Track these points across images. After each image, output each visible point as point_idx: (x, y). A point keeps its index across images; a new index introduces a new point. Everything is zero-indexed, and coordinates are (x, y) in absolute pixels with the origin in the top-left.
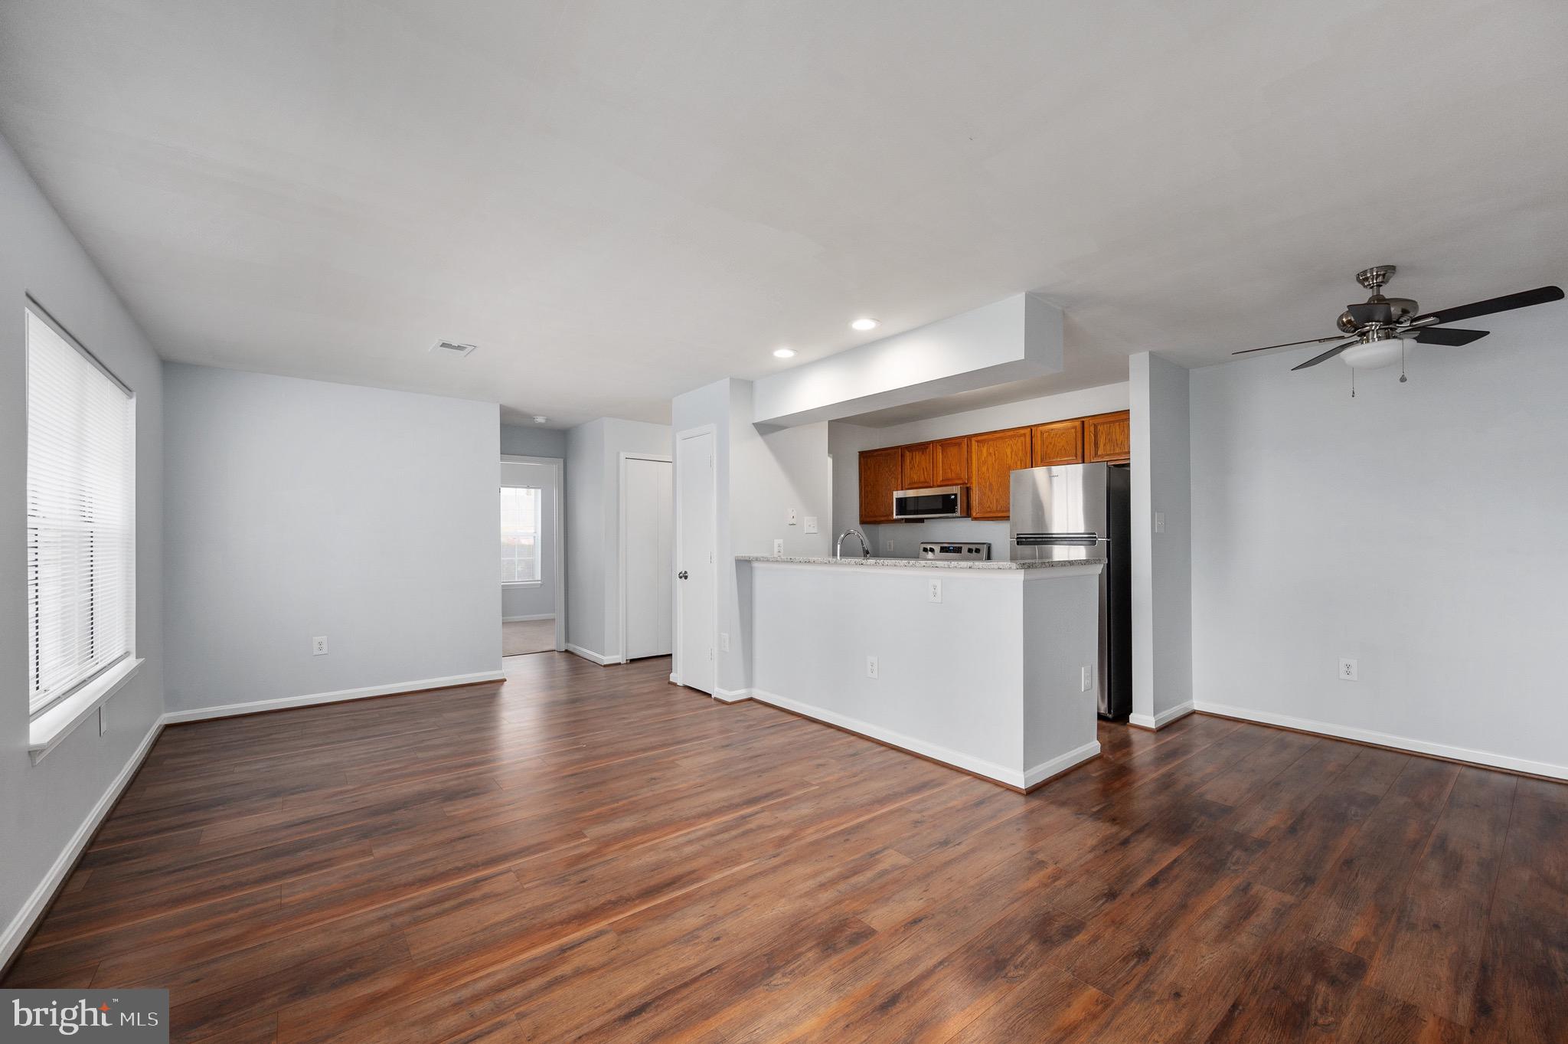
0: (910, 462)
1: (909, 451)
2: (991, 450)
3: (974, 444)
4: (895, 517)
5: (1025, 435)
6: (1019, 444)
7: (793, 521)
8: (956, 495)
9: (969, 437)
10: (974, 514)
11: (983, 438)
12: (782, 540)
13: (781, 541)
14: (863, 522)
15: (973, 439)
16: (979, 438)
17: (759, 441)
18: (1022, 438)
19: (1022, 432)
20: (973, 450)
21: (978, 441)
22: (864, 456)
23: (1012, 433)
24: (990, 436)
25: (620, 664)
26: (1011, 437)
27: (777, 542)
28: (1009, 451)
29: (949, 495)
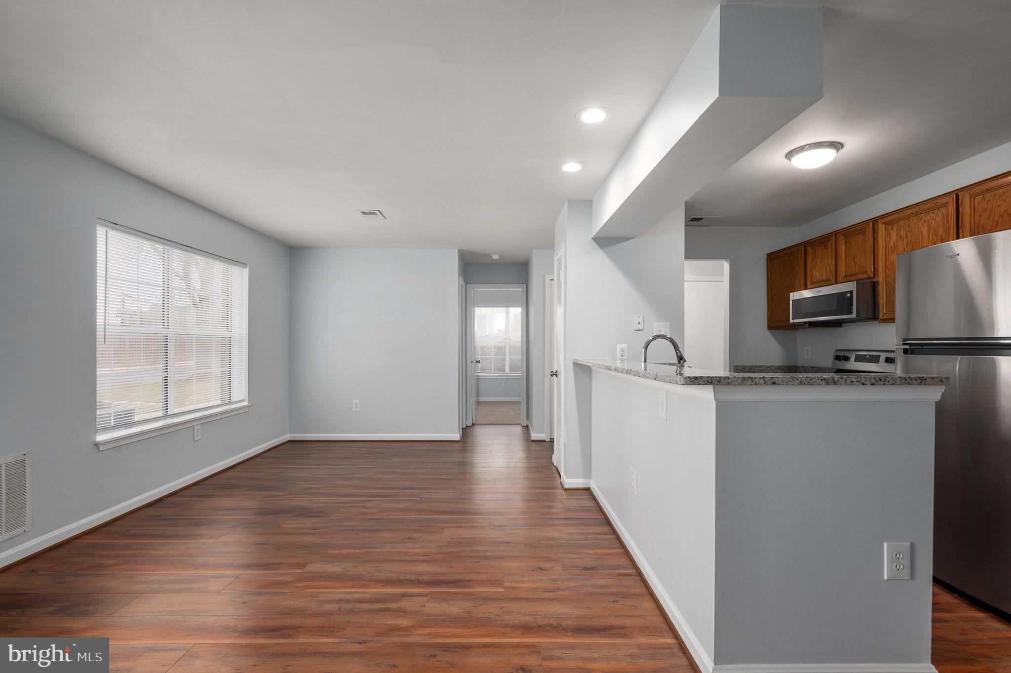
0: (813, 259)
1: (810, 247)
2: (902, 233)
3: (881, 228)
4: (791, 321)
5: (946, 205)
6: (939, 219)
7: (640, 327)
8: (851, 292)
9: (875, 221)
10: (881, 316)
11: (891, 219)
12: (626, 345)
13: (624, 346)
14: (771, 327)
15: (879, 222)
16: (887, 219)
17: (600, 255)
18: (943, 210)
19: (944, 200)
20: (880, 234)
21: (885, 224)
22: (772, 258)
23: (928, 206)
24: (901, 215)
25: (544, 441)
26: (927, 211)
27: (620, 346)
28: (925, 230)
29: (844, 293)
